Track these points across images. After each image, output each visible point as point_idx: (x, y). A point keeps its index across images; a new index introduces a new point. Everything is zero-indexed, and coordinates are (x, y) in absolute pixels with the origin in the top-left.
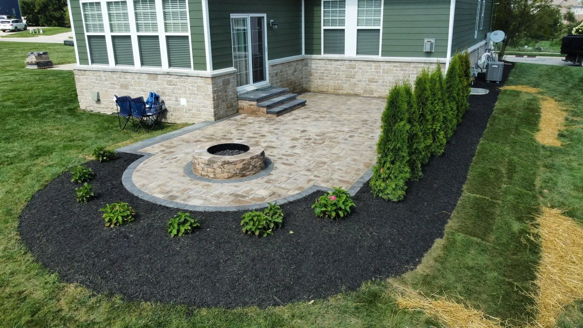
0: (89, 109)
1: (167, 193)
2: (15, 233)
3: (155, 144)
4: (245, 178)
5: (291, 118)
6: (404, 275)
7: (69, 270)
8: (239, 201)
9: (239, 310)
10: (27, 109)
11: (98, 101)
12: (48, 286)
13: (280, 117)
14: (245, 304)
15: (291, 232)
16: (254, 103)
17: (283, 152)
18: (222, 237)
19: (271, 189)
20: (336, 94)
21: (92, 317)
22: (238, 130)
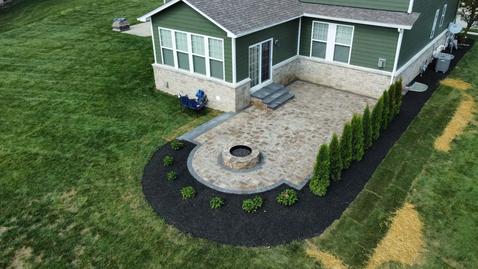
0: (161, 90)
1: (210, 177)
2: (142, 193)
3: (203, 134)
4: (248, 169)
5: (282, 112)
6: (313, 238)
7: (169, 218)
8: (243, 187)
9: (238, 247)
10: (125, 86)
11: (168, 86)
12: (161, 225)
13: (275, 112)
14: (241, 245)
15: (265, 211)
16: (260, 100)
17: (271, 149)
18: (234, 211)
19: (260, 180)
20: (317, 84)
21: (180, 243)
22: (248, 123)
